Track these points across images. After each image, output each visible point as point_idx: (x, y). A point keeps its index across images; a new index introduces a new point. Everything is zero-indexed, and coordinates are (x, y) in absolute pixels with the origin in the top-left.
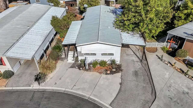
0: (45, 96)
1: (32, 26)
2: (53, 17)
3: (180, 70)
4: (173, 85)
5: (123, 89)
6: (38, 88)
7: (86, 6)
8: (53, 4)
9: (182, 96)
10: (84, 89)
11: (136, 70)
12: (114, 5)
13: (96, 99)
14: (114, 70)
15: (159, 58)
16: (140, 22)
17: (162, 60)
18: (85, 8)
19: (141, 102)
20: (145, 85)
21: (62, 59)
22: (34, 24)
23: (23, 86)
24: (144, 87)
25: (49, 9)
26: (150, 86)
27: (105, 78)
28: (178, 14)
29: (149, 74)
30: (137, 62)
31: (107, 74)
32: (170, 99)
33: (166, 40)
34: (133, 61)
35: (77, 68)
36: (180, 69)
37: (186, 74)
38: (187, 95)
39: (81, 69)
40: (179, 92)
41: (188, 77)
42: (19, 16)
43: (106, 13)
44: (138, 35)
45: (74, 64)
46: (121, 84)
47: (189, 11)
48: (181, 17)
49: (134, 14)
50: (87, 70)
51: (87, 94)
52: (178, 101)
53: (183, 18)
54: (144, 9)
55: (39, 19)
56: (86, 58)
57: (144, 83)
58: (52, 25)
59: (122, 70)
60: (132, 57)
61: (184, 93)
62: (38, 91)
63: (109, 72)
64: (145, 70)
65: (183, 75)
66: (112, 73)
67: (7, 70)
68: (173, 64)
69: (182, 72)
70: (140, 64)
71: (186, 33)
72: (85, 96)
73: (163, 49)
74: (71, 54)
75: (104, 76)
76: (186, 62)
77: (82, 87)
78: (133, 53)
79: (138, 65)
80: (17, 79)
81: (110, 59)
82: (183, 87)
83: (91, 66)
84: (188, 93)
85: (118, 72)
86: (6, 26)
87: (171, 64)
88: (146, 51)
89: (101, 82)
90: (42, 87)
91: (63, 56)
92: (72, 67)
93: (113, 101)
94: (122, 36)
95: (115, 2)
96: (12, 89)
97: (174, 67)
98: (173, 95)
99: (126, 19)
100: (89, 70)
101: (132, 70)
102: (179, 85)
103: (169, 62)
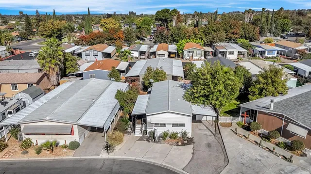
0: (115, 163)
1: (97, 99)
2: (118, 91)
4: (246, 154)
5: (195, 158)
6: (107, 157)
7: (151, 80)
8: (114, 79)
9: (255, 162)
10: (155, 158)
11: (209, 142)
12: (183, 81)
13: (169, 166)
14: (186, 142)
15: (234, 132)
16: (210, 94)
17: (236, 134)
18: (150, 83)
19: (213, 167)
20: (218, 155)
21: (129, 133)
22: (98, 98)
23: (92, 156)
24: (217, 156)
25: (110, 84)
27: (176, 149)
28: (252, 89)
29: (223, 146)
30: (210, 135)
31: (178, 145)
32: (242, 164)
33: (241, 114)
34: (206, 135)
35: (146, 140)
36: (255, 141)
37: (260, 145)
39: (150, 141)
40: (251, 159)
41: (262, 148)
42: (81, 90)
43: (175, 87)
44: (209, 108)
45: (141, 137)
46: (193, 154)
47: (262, 86)
48: (255, 92)
49: (203, 87)
50: (157, 142)
51: (159, 162)
52: (250, 166)
53: (257, 93)
54: (212, 83)
55: (102, 93)
56: (155, 130)
57: (217, 153)
58: (117, 99)
59: (194, 143)
60: (205, 131)
61: (256, 160)
62: (108, 160)
63: (180, 144)
64: (219, 142)
65: (257, 146)
66: (183, 144)
67: (73, 140)
68: (247, 137)
69: (256, 143)
70: (213, 137)
71: (258, 106)
72: (157, 163)
73: (238, 124)
74: (138, 127)
75: (175, 147)
76: (261, 136)
77: (153, 156)
78: (206, 128)
79: (212, 139)
80: (84, 150)
81: (181, 131)
82: (256, 156)
83: (161, 138)
84: (260, 160)
85: (190, 144)
86: (71, 99)
87: (245, 137)
88: (220, 126)
89: (173, 152)
90: (111, 156)
91: (129, 130)
92: (139, 140)
93: (186, 166)
94: (193, 108)
95: (183, 78)
96: (81, 158)
97: (248, 139)
98: (246, 162)
99: (195, 91)
100: (159, 142)
101: (205, 142)
102: (252, 154)
103: (244, 136)
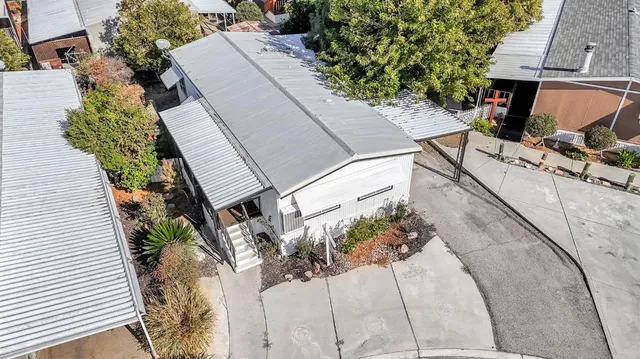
3: (561, 172)
4: (583, 216)
5: (487, 284)
9: (625, 235)
11: (467, 210)
14: (414, 235)
15: (491, 155)
17: (502, 159)
19: (563, 299)
20: (526, 246)
21: (207, 269)
24: (528, 252)
26: (539, 242)
27: (410, 272)
30: (446, 185)
31: (403, 257)
32: (610, 256)
34: (434, 187)
35: (291, 276)
36: (561, 169)
37: (582, 176)
38: (629, 229)
39: (309, 273)
40: (611, 230)
41: (593, 183)
43: (264, 54)
45: (265, 268)
46: (467, 270)
50: (332, 271)
51: (404, 352)
52: (630, 253)
57: (519, 240)
59: (432, 228)
60: (421, 176)
61: (621, 227)
63: (405, 249)
64: (488, 202)
65: (577, 182)
66: (415, 247)
68: (535, 161)
69: (567, 174)
73: (478, 127)
74: (234, 234)
75: (400, 267)
77: (368, 337)
79: (458, 195)
81: (381, 205)
82: (607, 213)
84: (628, 224)
85: (429, 238)
87: (529, 162)
89: (411, 291)
92: (269, 283)
93: (496, 333)
97: (541, 167)
98: (607, 242)
100: (337, 266)
101: (458, 215)
102: (594, 210)
103: (521, 159)
